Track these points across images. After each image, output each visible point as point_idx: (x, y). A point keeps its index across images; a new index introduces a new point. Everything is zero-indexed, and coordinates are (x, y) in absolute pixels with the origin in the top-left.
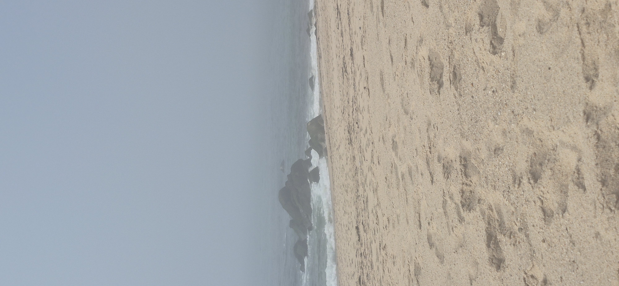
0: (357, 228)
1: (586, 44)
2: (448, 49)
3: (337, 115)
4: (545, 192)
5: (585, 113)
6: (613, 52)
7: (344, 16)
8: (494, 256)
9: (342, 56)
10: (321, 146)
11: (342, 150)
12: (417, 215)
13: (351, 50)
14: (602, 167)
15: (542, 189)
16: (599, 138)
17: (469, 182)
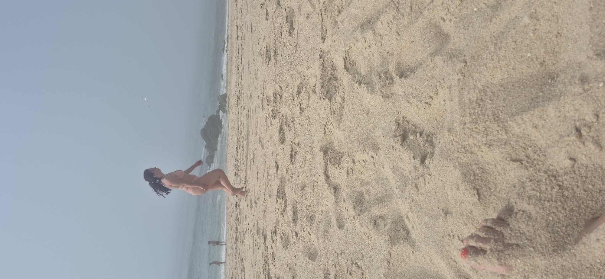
0: (237, 148)
1: (324, 20)
2: (274, 40)
3: (233, 92)
4: (302, 99)
5: (320, 55)
6: (333, 21)
7: (240, 41)
8: (281, 138)
9: (237, 62)
10: (225, 109)
11: (234, 110)
12: (256, 129)
13: (242, 58)
14: (323, 79)
15: (301, 98)
16: (323, 66)
17: (276, 105)
